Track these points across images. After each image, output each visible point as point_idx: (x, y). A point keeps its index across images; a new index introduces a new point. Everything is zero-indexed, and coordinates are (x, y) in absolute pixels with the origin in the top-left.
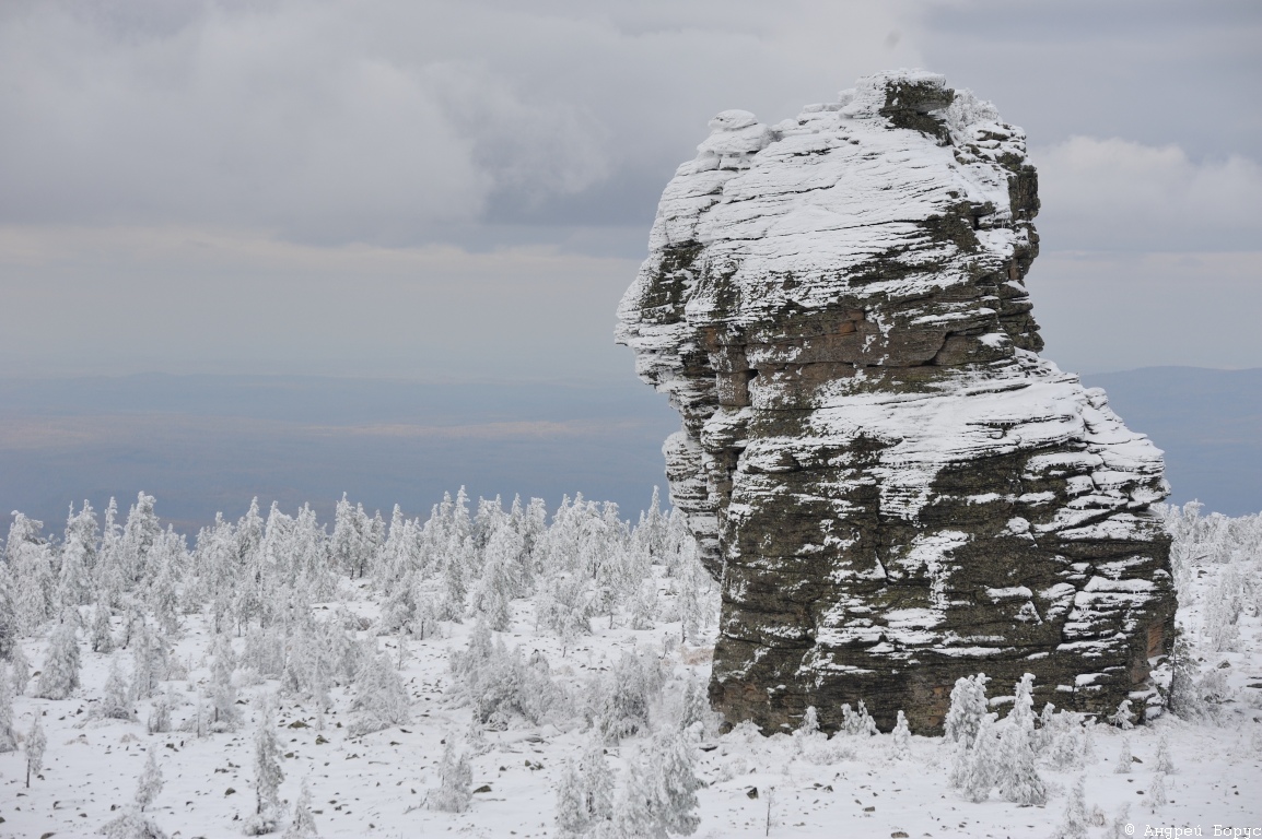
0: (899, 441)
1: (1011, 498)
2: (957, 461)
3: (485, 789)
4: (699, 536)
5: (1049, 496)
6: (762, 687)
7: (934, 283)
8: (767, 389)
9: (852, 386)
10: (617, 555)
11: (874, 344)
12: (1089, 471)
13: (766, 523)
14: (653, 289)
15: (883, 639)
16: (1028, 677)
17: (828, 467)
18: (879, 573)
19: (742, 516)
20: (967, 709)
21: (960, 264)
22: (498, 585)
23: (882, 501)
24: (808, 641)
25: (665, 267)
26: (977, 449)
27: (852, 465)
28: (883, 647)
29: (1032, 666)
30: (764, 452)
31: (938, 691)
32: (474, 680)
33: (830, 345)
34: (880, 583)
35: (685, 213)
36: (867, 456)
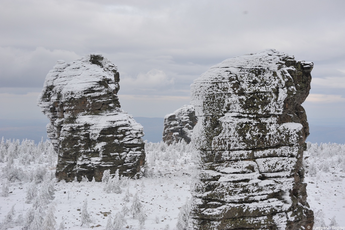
0: (93, 125)
1: (115, 136)
2: (105, 128)
3: (11, 192)
4: (53, 144)
5: (122, 135)
6: (66, 173)
7: (100, 94)
8: (67, 114)
9: (84, 114)
10: (35, 149)
11: (88, 106)
12: (130, 131)
13: (67, 141)
14: (44, 95)
15: (90, 163)
16: (118, 170)
17: (79, 130)
18: (89, 150)
19: (62, 139)
20: (106, 176)
21: (105, 90)
22: (11, 155)
23: (90, 136)
24: (75, 164)
25: (47, 90)
26: (108, 126)
27: (84, 129)
28: (90, 165)
29: (118, 168)
30: (67, 127)
31: (101, 173)
32: (8, 173)
33: (80, 106)
34: (89, 152)
35: (51, 80)
36: (87, 128)
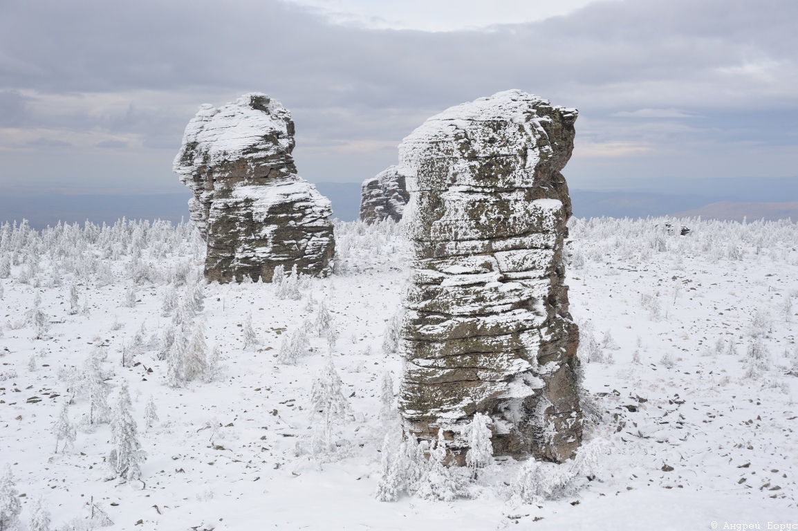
0: (258, 199)
1: (290, 215)
2: (275, 205)
3: (140, 301)
4: (199, 228)
5: (300, 214)
6: (219, 271)
7: (267, 154)
8: (219, 185)
9: (244, 184)
10: (173, 235)
11: (250, 172)
12: (311, 207)
13: (220, 224)
14: (184, 156)
15: (254, 256)
16: (295, 265)
17: (237, 207)
18: (253, 237)
19: (213, 222)
20: (279, 275)
21: (274, 149)
22: (137, 245)
23: (253, 217)
24: (233, 257)
25: (187, 149)
27: (245, 206)
28: (254, 258)
29: (296, 262)
30: (219, 203)
31: (270, 270)
32: (133, 271)
33: (237, 172)
34: (253, 240)
35: (192, 134)
36: (249, 204)
